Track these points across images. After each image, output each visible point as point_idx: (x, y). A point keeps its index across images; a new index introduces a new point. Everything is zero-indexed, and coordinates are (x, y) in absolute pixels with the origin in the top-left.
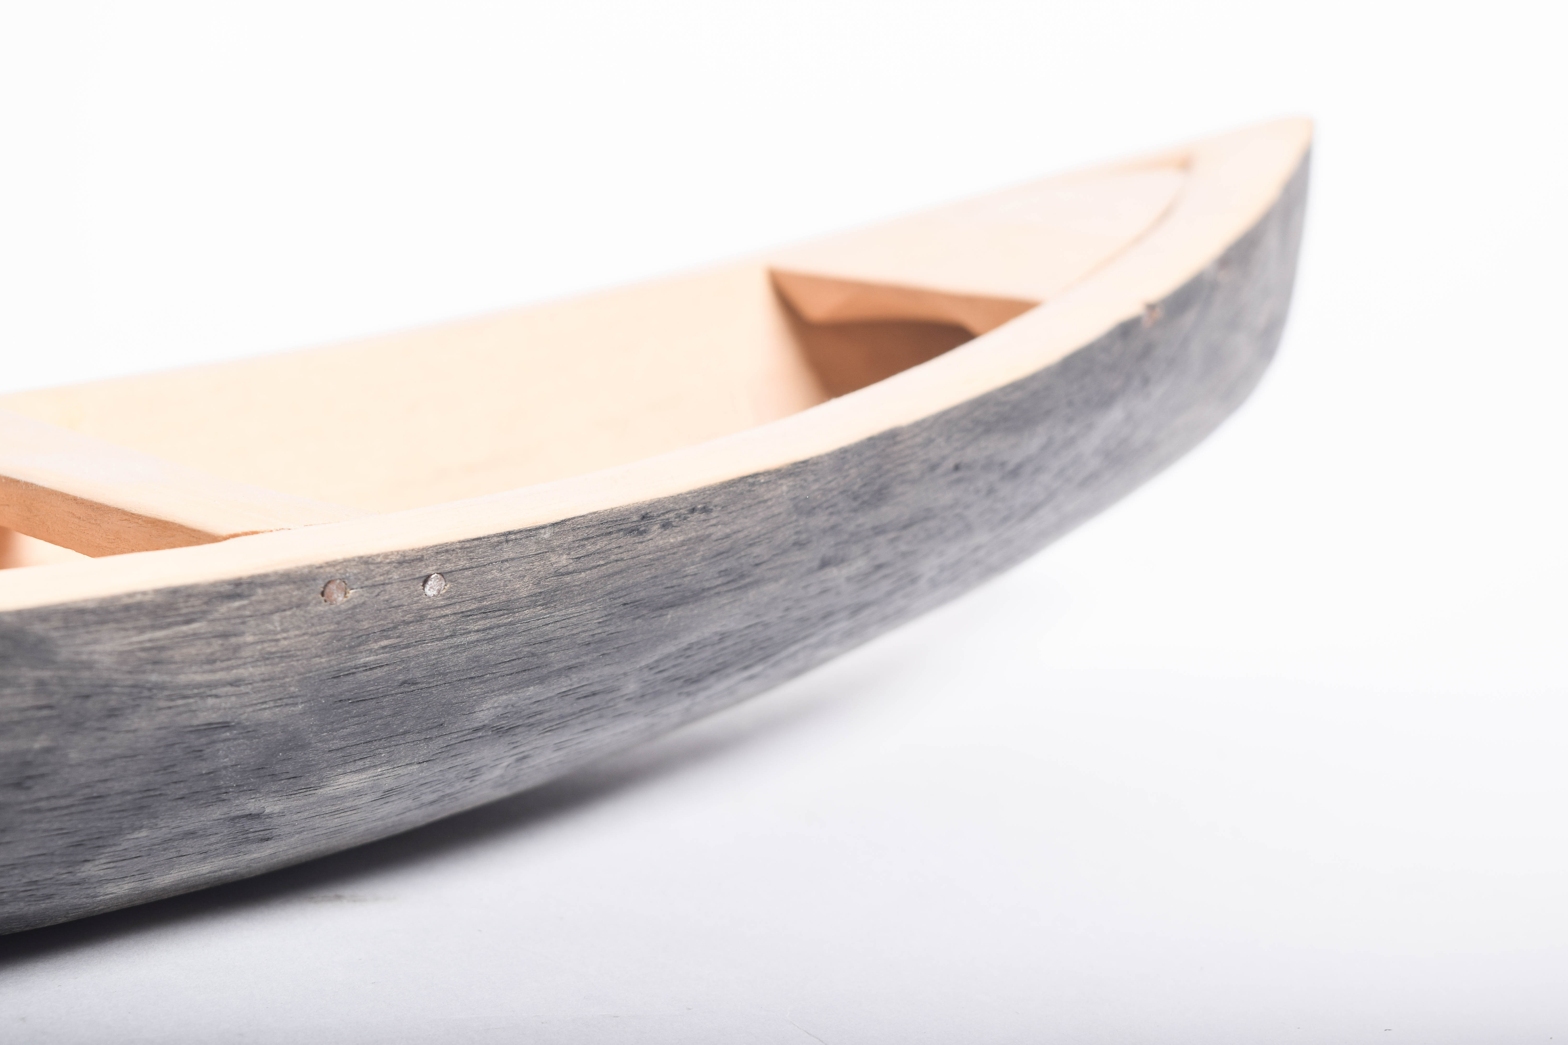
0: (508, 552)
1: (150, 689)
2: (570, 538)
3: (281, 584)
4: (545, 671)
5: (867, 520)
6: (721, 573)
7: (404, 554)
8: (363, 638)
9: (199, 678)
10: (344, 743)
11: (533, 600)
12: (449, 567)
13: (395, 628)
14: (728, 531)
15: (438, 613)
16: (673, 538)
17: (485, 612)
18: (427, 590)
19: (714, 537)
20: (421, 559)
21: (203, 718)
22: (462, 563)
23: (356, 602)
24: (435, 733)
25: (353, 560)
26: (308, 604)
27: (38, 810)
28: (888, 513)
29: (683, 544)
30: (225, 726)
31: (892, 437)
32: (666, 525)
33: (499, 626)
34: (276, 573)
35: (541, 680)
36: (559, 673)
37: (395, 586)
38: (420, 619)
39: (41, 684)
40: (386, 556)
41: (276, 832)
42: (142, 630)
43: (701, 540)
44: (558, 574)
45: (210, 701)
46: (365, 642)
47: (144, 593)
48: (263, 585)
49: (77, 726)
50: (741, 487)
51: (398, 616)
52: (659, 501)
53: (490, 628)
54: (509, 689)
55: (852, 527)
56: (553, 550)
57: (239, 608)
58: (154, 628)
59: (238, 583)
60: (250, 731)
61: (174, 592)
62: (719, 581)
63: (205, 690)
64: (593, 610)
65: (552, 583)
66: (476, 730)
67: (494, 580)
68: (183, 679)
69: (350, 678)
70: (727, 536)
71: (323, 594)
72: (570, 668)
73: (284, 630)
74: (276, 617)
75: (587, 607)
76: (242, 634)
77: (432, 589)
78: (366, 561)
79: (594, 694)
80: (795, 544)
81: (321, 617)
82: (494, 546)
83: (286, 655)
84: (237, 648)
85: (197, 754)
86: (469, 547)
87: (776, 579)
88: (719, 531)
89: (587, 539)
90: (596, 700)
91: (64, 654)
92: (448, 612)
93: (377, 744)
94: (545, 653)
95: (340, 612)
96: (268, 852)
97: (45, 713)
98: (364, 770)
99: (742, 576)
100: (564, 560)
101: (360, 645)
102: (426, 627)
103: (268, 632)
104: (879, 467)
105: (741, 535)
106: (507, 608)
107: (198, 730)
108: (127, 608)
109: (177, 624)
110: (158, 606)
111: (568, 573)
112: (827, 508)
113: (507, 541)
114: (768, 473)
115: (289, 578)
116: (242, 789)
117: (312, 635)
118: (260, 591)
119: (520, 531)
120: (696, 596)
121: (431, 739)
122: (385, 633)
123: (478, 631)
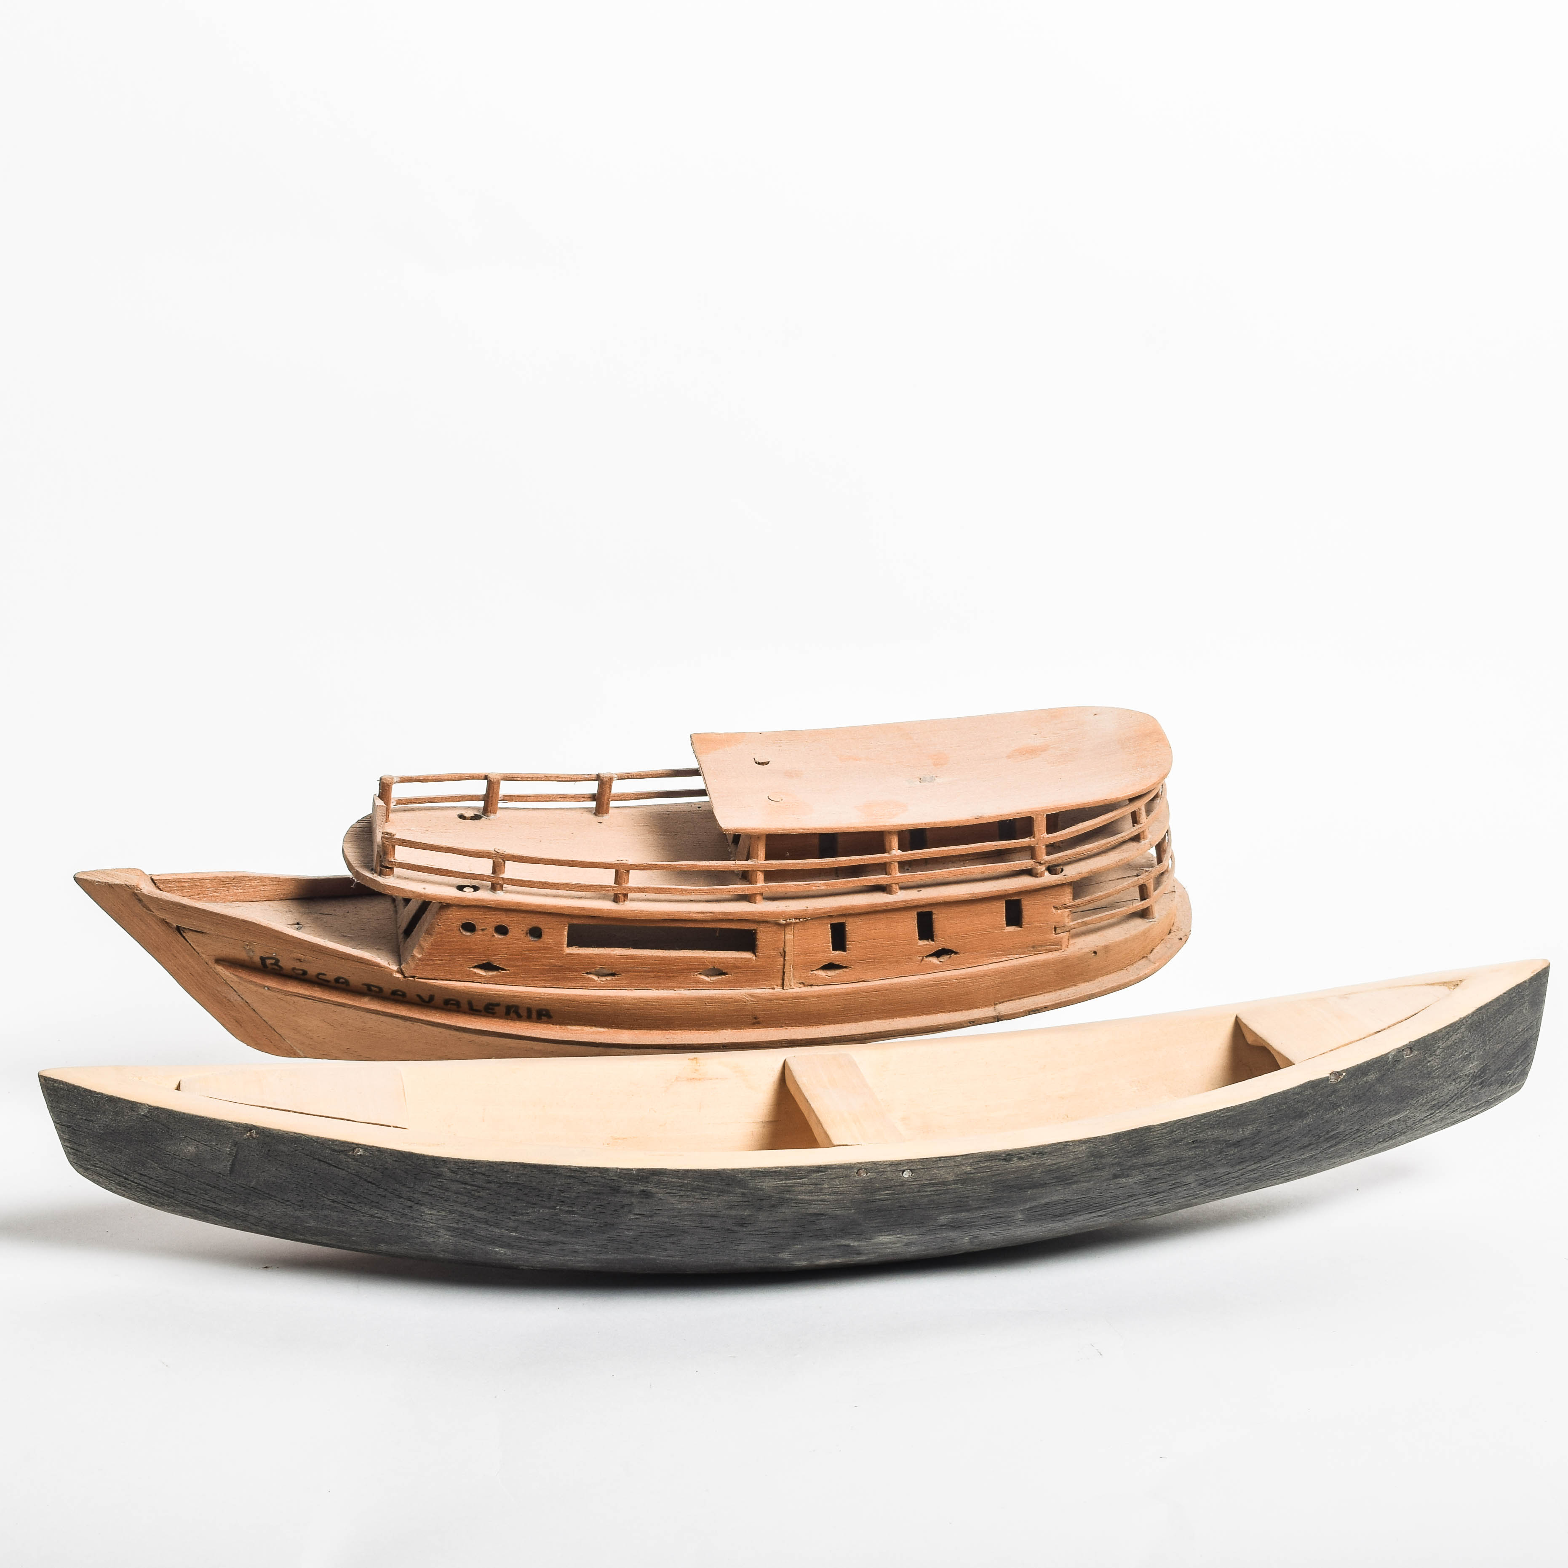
0: (940, 1164)
1: (787, 1200)
2: (971, 1161)
3: (838, 1168)
4: (969, 1208)
5: (1140, 1161)
6: (1053, 1178)
7: (892, 1162)
8: (879, 1189)
9: (806, 1198)
10: (877, 1225)
11: (955, 1182)
12: (912, 1168)
13: (891, 1187)
14: (1054, 1162)
15: (910, 1183)
16: (1024, 1164)
17: (934, 1185)
18: (904, 1175)
19: (1047, 1164)
20: (900, 1164)
21: (811, 1211)
22: (919, 1167)
23: (871, 1177)
24: (921, 1225)
25: (869, 1162)
26: (850, 1176)
27: (752, 1235)
28: (1151, 1158)
29: (1030, 1166)
30: (822, 1214)
31: (1148, 1129)
32: (1021, 1158)
33: (940, 1190)
34: (835, 1165)
35: (968, 1211)
36: (976, 1209)
37: (889, 1173)
38: (903, 1185)
39: (743, 1194)
40: (884, 1162)
41: (861, 1252)
42: (782, 1180)
43: (1039, 1165)
44: (966, 1173)
45: (813, 1206)
46: (879, 1191)
47: (782, 1167)
48: (830, 1168)
49: (760, 1209)
50: (1059, 1146)
51: (892, 1183)
52: (1015, 1149)
53: (937, 1190)
54: (952, 1213)
55: (1130, 1163)
56: (963, 1165)
57: (821, 1175)
58: (786, 1179)
59: (820, 1167)
60: (834, 1217)
61: (794, 1168)
62: (1054, 1181)
63: (809, 1202)
64: (987, 1188)
65: (965, 1176)
66: (942, 1226)
67: (935, 1174)
68: (799, 1197)
69: (874, 1203)
70: (1055, 1164)
71: (857, 1173)
72: (982, 1207)
73: (841, 1185)
74: (837, 1180)
75: (983, 1186)
76: (823, 1184)
77: (906, 1175)
78: (875, 1163)
79: (1001, 1217)
80: (1095, 1169)
81: (856, 1181)
82: (933, 1162)
83: (842, 1193)
84: (821, 1189)
85: (813, 1222)
86: (924, 1161)
87: (1089, 1182)
88: (1049, 1162)
89: (980, 1161)
90: (1003, 1220)
91: (751, 1185)
92: (915, 1183)
93: (894, 1227)
94: (967, 1201)
95: (864, 1180)
96: (865, 1258)
97: (746, 1203)
98: (892, 1235)
99: (1067, 1180)
100: (969, 1169)
101: (875, 1192)
102: (905, 1188)
103: (834, 1185)
104: (1141, 1141)
105: (1062, 1164)
106: (944, 1183)
107: (811, 1215)
108: (775, 1172)
109: (795, 1179)
110: (787, 1172)
111: (972, 1173)
112: (1112, 1156)
113: (940, 1160)
114: (1074, 1141)
115: (841, 1167)
116: (836, 1236)
117: (853, 1187)
118: (829, 1170)
119: (946, 1157)
120: (1044, 1185)
121: (920, 1227)
122: (886, 1188)
123: (930, 1191)
